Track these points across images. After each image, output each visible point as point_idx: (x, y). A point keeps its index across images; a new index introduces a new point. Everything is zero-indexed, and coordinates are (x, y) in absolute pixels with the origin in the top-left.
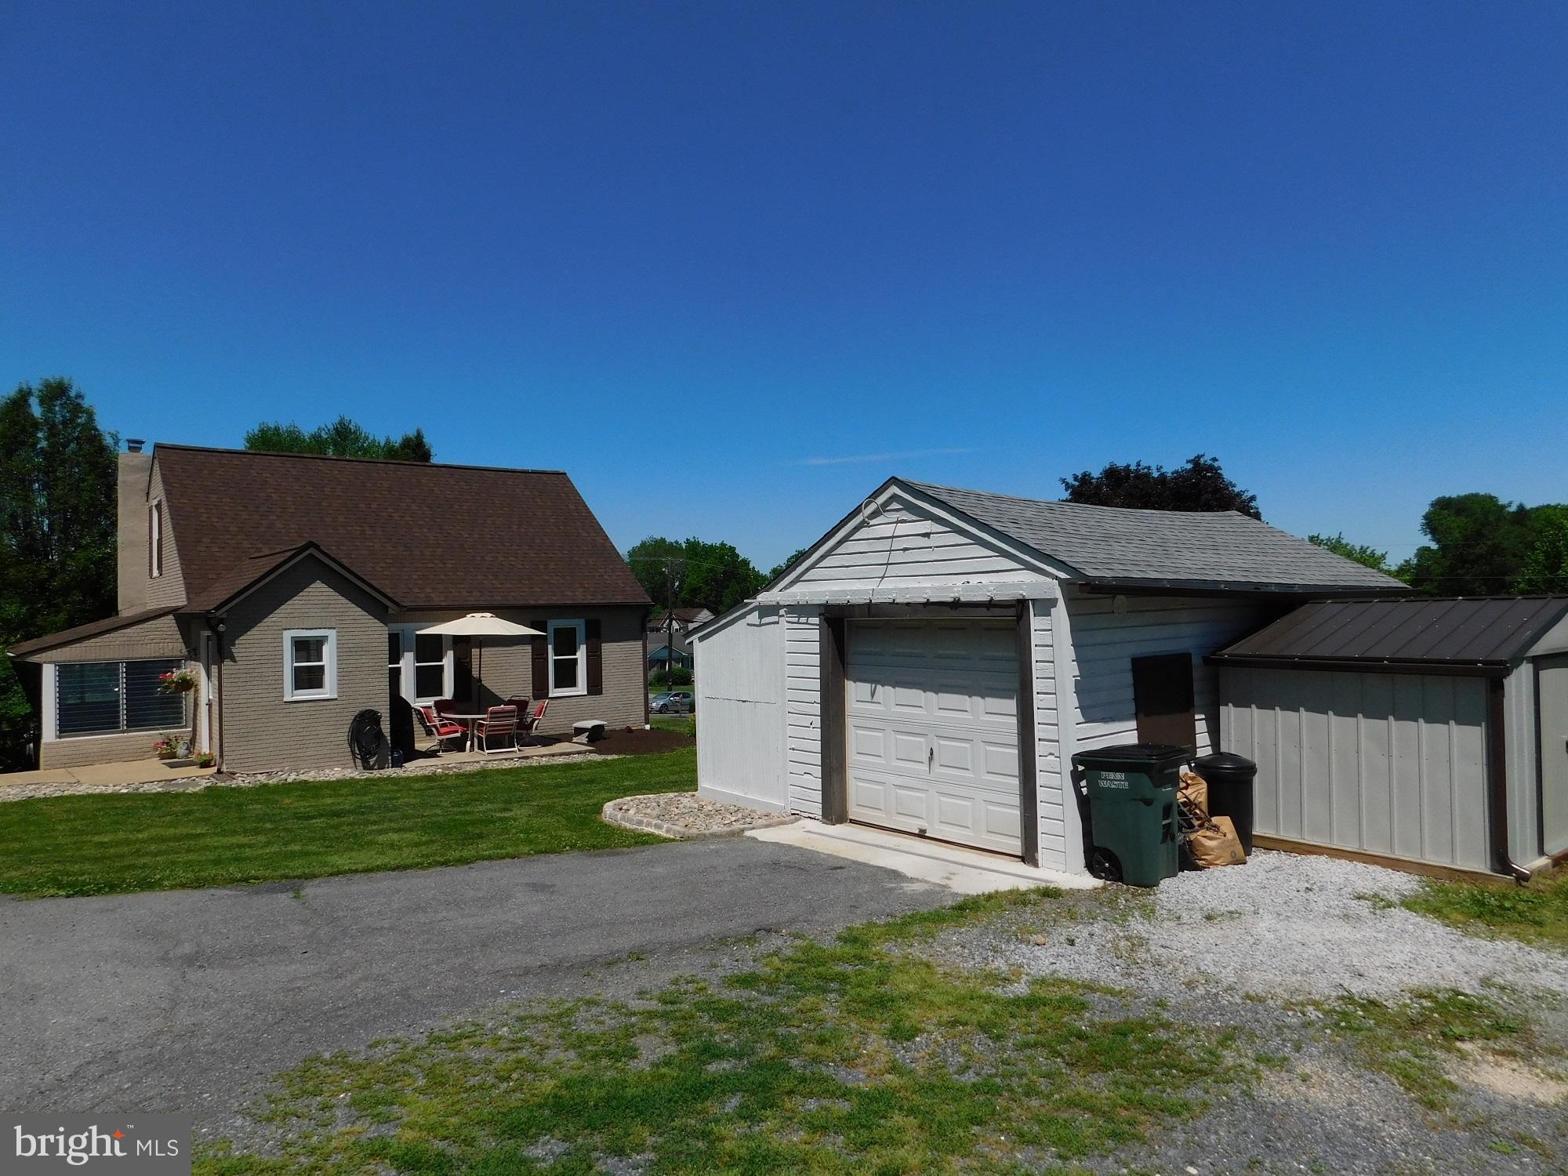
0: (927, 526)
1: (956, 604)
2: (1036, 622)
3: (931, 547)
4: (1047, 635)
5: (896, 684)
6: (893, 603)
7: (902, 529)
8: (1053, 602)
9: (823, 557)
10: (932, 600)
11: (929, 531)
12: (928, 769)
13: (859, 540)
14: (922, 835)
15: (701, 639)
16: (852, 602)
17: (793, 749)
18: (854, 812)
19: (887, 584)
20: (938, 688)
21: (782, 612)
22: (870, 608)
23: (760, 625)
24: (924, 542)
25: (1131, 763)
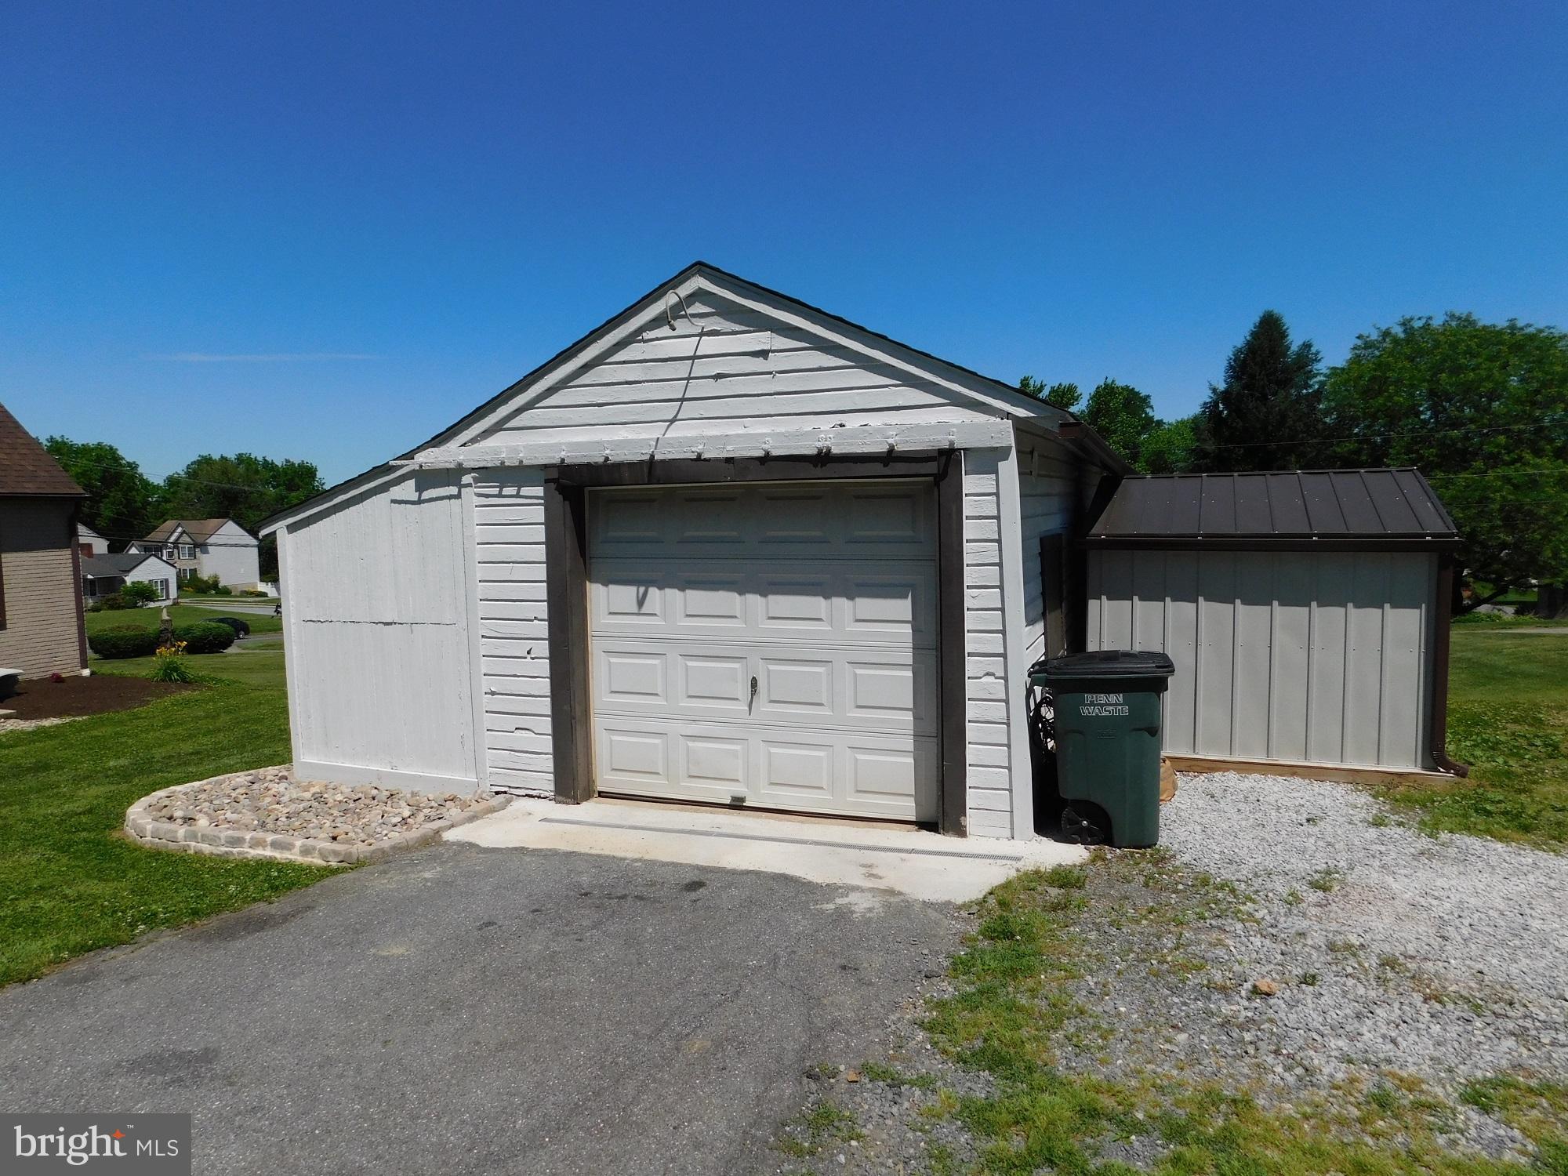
0: (762, 340)
1: (824, 458)
2: (970, 483)
3: (771, 373)
4: (988, 501)
5: (685, 584)
6: (699, 458)
7: (709, 345)
8: (1002, 453)
9: (551, 391)
10: (775, 453)
11: (767, 347)
12: (747, 708)
13: (624, 362)
14: (737, 805)
15: (292, 528)
16: (613, 459)
17: (493, 693)
18: (604, 779)
19: (678, 431)
20: (765, 589)
21: (467, 479)
22: (652, 469)
23: (420, 502)
24: (758, 364)
25: (1136, 678)
